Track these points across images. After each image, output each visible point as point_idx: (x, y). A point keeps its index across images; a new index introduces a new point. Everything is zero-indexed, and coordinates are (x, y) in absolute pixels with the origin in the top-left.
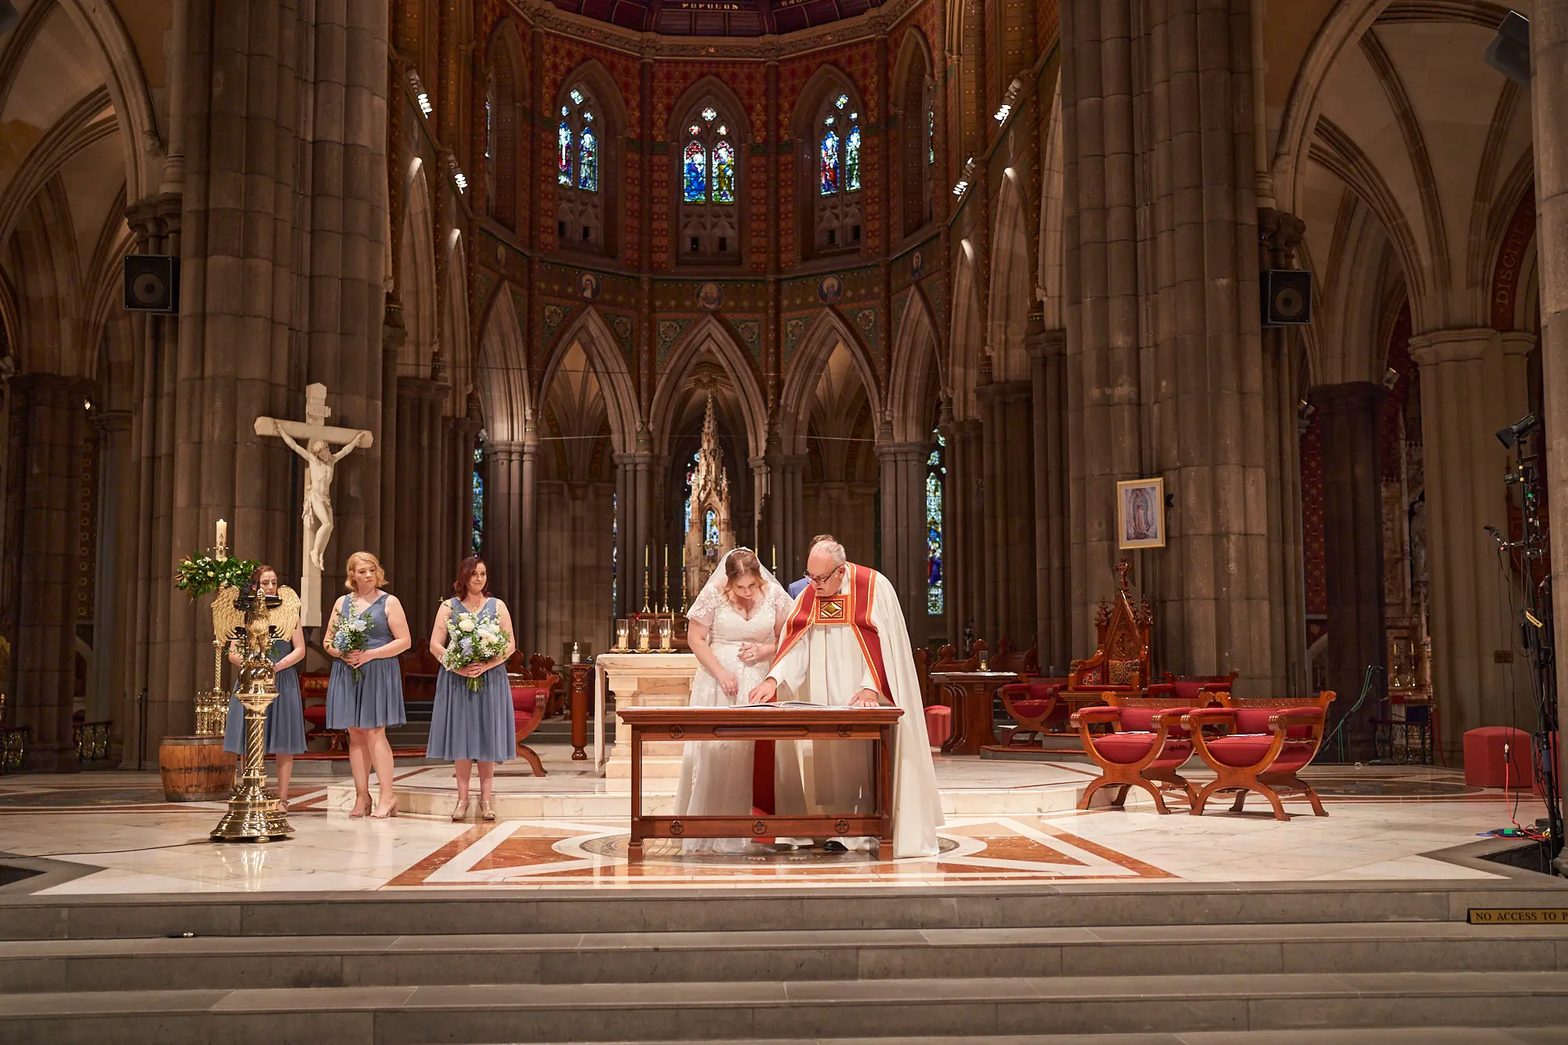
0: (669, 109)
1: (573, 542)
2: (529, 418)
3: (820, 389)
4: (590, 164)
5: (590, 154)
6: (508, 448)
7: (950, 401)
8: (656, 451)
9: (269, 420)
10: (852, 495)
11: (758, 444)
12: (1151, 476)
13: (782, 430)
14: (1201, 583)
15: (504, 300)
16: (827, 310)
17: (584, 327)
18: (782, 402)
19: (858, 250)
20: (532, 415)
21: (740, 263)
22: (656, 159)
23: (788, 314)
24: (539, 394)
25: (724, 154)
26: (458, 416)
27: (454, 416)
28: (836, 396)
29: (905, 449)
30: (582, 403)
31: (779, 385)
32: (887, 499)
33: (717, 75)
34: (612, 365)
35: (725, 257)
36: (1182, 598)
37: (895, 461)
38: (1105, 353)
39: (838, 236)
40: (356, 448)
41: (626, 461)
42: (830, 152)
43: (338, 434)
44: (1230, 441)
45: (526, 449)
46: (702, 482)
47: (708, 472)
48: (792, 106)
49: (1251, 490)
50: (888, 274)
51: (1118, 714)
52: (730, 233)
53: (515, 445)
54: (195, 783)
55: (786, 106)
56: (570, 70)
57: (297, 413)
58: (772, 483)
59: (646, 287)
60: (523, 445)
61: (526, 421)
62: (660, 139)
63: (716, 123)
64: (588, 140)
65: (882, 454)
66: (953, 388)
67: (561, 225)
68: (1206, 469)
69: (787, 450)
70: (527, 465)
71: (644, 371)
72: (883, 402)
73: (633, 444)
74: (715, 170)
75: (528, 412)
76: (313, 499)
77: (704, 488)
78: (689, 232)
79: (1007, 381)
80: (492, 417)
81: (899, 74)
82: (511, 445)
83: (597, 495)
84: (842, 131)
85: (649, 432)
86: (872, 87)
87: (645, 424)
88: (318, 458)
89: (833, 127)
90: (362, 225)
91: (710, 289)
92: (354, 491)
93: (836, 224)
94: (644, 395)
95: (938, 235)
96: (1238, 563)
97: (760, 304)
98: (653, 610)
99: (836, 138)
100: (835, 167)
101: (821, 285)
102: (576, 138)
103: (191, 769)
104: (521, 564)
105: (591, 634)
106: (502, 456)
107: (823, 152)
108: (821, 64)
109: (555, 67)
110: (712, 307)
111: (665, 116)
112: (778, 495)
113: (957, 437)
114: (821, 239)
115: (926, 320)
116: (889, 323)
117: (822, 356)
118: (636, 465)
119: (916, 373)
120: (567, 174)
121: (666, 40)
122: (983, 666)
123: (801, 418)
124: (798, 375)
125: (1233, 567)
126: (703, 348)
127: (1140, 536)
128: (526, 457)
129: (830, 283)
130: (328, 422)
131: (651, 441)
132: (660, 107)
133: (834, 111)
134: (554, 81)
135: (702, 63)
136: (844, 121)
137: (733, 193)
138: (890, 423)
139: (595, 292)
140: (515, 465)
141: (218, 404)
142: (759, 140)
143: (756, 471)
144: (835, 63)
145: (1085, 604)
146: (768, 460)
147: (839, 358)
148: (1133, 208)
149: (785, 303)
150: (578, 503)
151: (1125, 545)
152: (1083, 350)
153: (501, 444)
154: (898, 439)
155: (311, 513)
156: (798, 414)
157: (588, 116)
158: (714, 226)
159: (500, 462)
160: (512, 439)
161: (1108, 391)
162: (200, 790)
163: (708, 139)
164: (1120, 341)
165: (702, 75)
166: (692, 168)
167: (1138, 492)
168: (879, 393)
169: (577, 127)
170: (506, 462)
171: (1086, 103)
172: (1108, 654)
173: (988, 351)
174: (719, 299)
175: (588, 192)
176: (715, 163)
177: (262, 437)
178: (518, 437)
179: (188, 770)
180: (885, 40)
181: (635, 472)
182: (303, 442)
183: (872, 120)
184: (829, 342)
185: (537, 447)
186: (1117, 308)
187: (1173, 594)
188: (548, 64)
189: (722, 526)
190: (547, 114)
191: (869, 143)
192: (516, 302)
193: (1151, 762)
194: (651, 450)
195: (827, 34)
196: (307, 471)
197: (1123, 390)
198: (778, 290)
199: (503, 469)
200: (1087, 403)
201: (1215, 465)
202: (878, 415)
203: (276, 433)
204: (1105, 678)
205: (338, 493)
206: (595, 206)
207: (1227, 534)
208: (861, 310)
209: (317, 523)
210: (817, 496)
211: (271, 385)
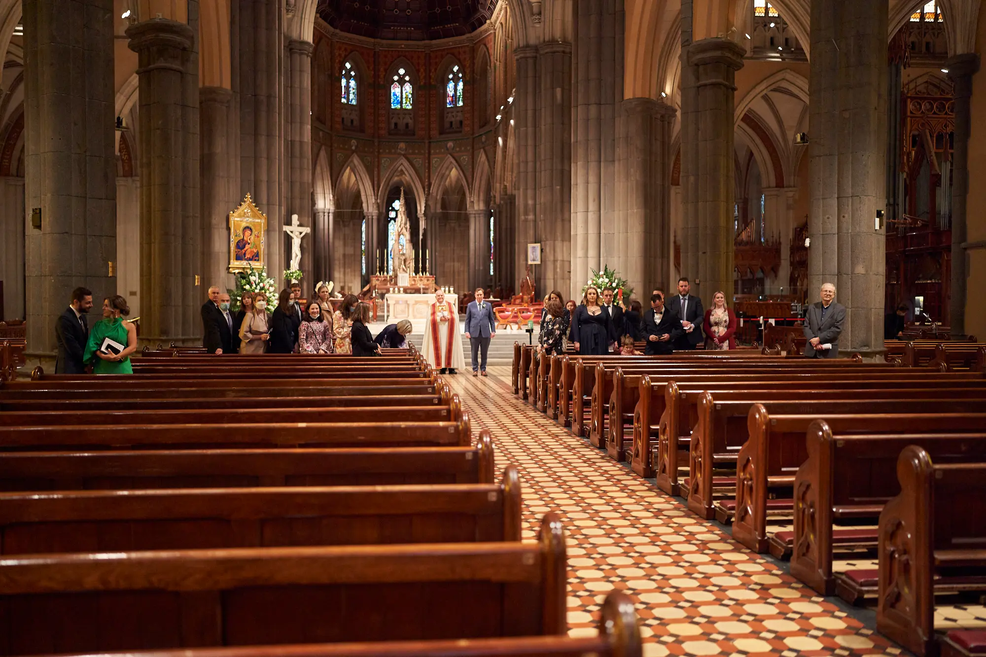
0: (386, 70)
1: (345, 245)
2: (331, 198)
3: (447, 183)
4: (354, 93)
5: (353, 89)
7: (495, 197)
8: (381, 210)
10: (460, 226)
11: (421, 208)
12: (538, 243)
13: (430, 203)
14: (550, 275)
15: (323, 154)
16: (449, 155)
17: (352, 161)
18: (431, 191)
19: (461, 132)
20: (333, 197)
21: (414, 135)
22: (380, 91)
23: (433, 156)
24: (335, 187)
25: (408, 88)
28: (453, 185)
29: (479, 212)
30: (348, 187)
31: (430, 185)
32: (472, 232)
33: (405, 56)
34: (363, 176)
35: (408, 133)
36: (545, 279)
37: (475, 217)
38: (526, 205)
39: (454, 123)
40: (306, 233)
41: (368, 214)
42: (451, 90)
43: (301, 229)
44: (559, 234)
46: (399, 224)
47: (402, 220)
48: (436, 69)
49: (565, 248)
50: (473, 142)
51: (506, 309)
52: (410, 122)
53: (326, 210)
55: (433, 70)
56: (346, 56)
57: (289, 223)
58: (427, 224)
59: (376, 144)
60: (329, 210)
61: (330, 200)
62: (382, 83)
63: (404, 75)
64: (353, 83)
65: (470, 214)
66: (496, 192)
67: (343, 119)
68: (552, 242)
69: (432, 211)
70: (331, 217)
71: (376, 179)
72: (470, 193)
73: (372, 208)
74: (404, 96)
75: (331, 196)
76: (295, 248)
77: (400, 226)
78: (393, 121)
79: (512, 195)
80: (317, 198)
81: (478, 61)
82: (324, 210)
83: (354, 225)
84: (456, 80)
85: (378, 203)
86: (468, 65)
87: (376, 200)
88: (296, 236)
89: (452, 79)
90: (306, 166)
91: (402, 145)
92: (305, 245)
93: (453, 119)
94: (376, 188)
95: (491, 131)
96: (560, 268)
97: (422, 151)
98: (380, 274)
99: (454, 84)
100: (453, 96)
101: (447, 146)
102: (348, 83)
105: (352, 282)
106: (321, 214)
107: (448, 89)
108: (448, 53)
109: (340, 55)
110: (403, 153)
111: (384, 74)
112: (429, 228)
113: (497, 210)
114: (447, 125)
115: (486, 163)
116: (473, 162)
117: (447, 173)
118: (372, 216)
119: (483, 182)
120: (344, 98)
121: (384, 42)
122: (491, 297)
123: (438, 197)
124: (437, 182)
125: (558, 270)
126: (399, 169)
127: (534, 260)
128: (331, 214)
129: (450, 144)
130: (298, 226)
131: (378, 207)
132: (382, 69)
133: (453, 72)
134: (339, 61)
135: (398, 51)
136: (456, 77)
137: (411, 105)
138: (473, 202)
139: (357, 147)
140: (326, 217)
142: (422, 83)
143: (420, 219)
144: (453, 54)
145: (519, 280)
146: (425, 214)
147: (454, 173)
148: (535, 162)
149: (432, 151)
150: (346, 228)
151: (530, 262)
152: (520, 202)
153: (321, 209)
154: (476, 208)
155: (295, 253)
156: (437, 195)
157: (353, 73)
158: (403, 118)
159: (321, 216)
160: (325, 207)
161: (526, 217)
163: (402, 82)
164: (530, 202)
165: (399, 57)
166: (395, 94)
167: (534, 247)
168: (469, 189)
169: (348, 77)
170: (323, 217)
171: (522, 129)
172: (523, 295)
173: (505, 183)
174: (406, 150)
175: (353, 105)
176: (404, 92)
178: (328, 207)
180: (473, 47)
181: (372, 219)
182: (292, 232)
183: (468, 79)
184: (450, 167)
185: (334, 210)
186: (530, 193)
187: (542, 277)
188: (337, 54)
189: (408, 241)
190: (337, 75)
191: (466, 87)
192: (326, 153)
193: (510, 319)
194: (379, 210)
195: (450, 41)
196: (293, 240)
197: (531, 217)
198: (429, 147)
199: (321, 219)
200: (521, 220)
201: (555, 241)
202: (468, 199)
203: (285, 230)
204: (522, 301)
205: (301, 246)
206: (355, 110)
207: (557, 261)
208: (463, 156)
209: (297, 256)
210: (445, 225)
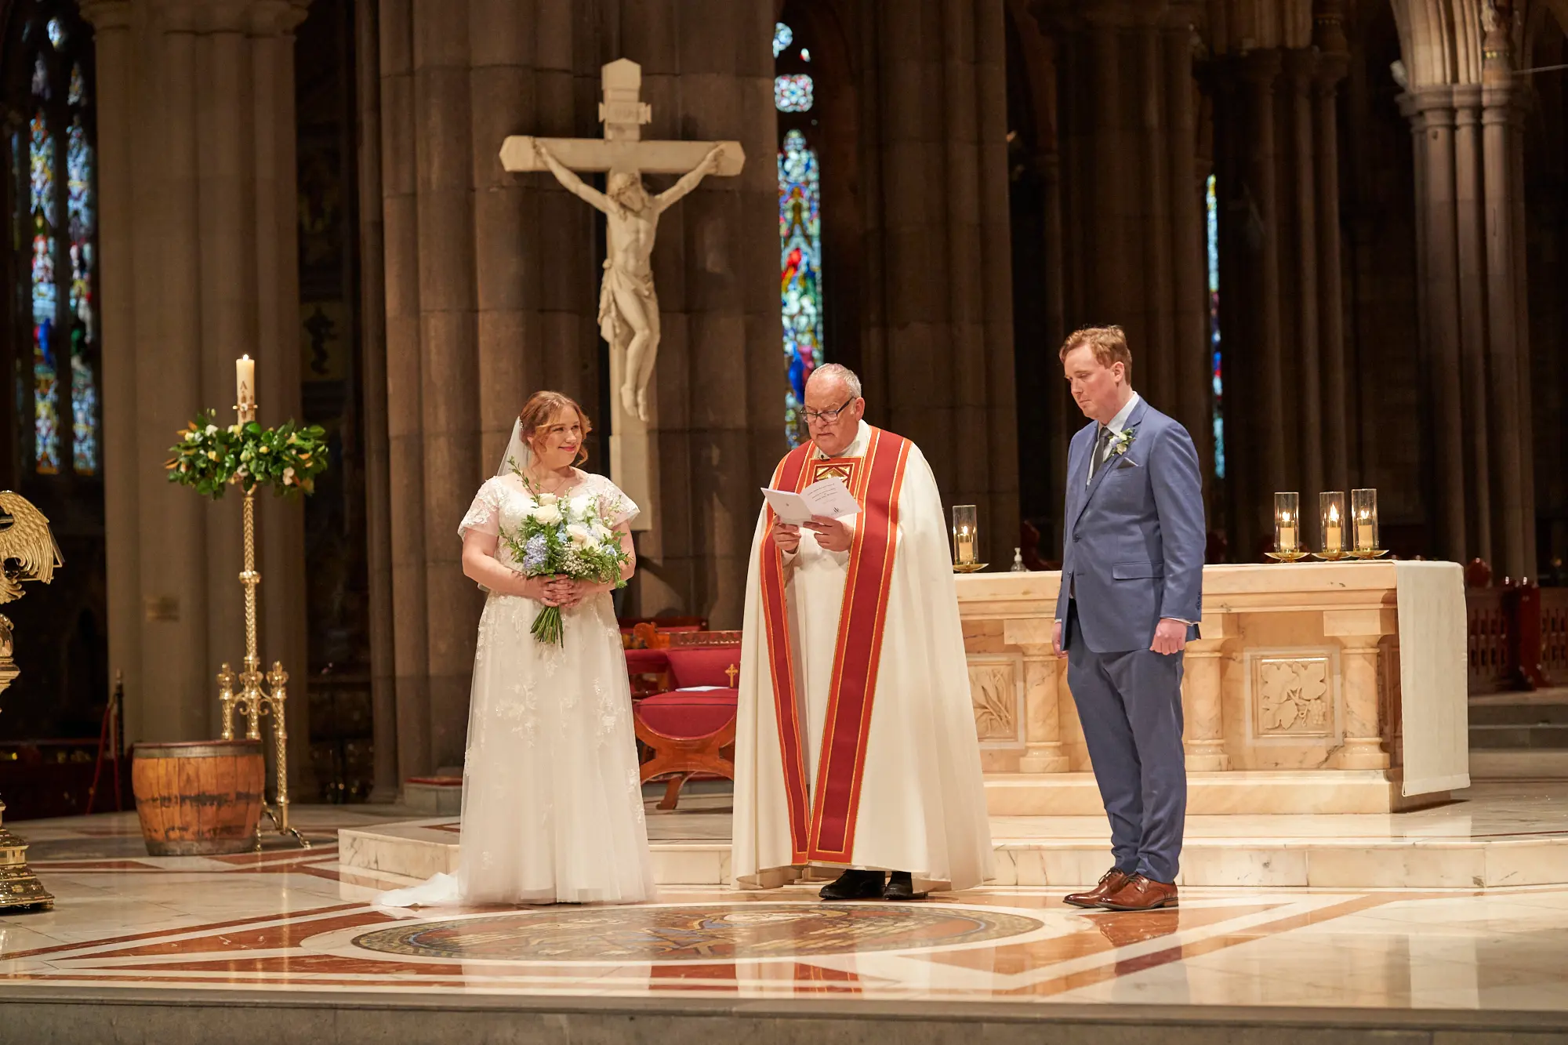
2: (1490, 28)
6: (1443, 100)
9: (525, 142)
20: (1498, 21)
26: (1290, 44)
27: (1282, 47)
40: (707, 178)
43: (665, 155)
45: (1486, 99)
53: (1461, 93)
54: (178, 823)
60: (1478, 91)
61: (1484, 35)
70: (1493, 135)
75: (1488, 14)
76: (616, 288)
80: (1410, 35)
82: (1449, 93)
88: (623, 206)
92: (713, 261)
103: (169, 799)
104: (1488, 357)
128: (1487, 117)
130: (649, 133)
140: (1464, 136)
141: (436, 119)
153: (1428, 94)
155: (613, 314)
159: (1430, 132)
160: (1455, 78)
162: (188, 835)
170: (1442, 133)
177: (518, 175)
178: (1469, 74)
179: (166, 800)
185: (1511, 91)
196: (608, 238)
199: (1437, 148)
203: (540, 166)
209: (629, 331)
211: (533, 72)
